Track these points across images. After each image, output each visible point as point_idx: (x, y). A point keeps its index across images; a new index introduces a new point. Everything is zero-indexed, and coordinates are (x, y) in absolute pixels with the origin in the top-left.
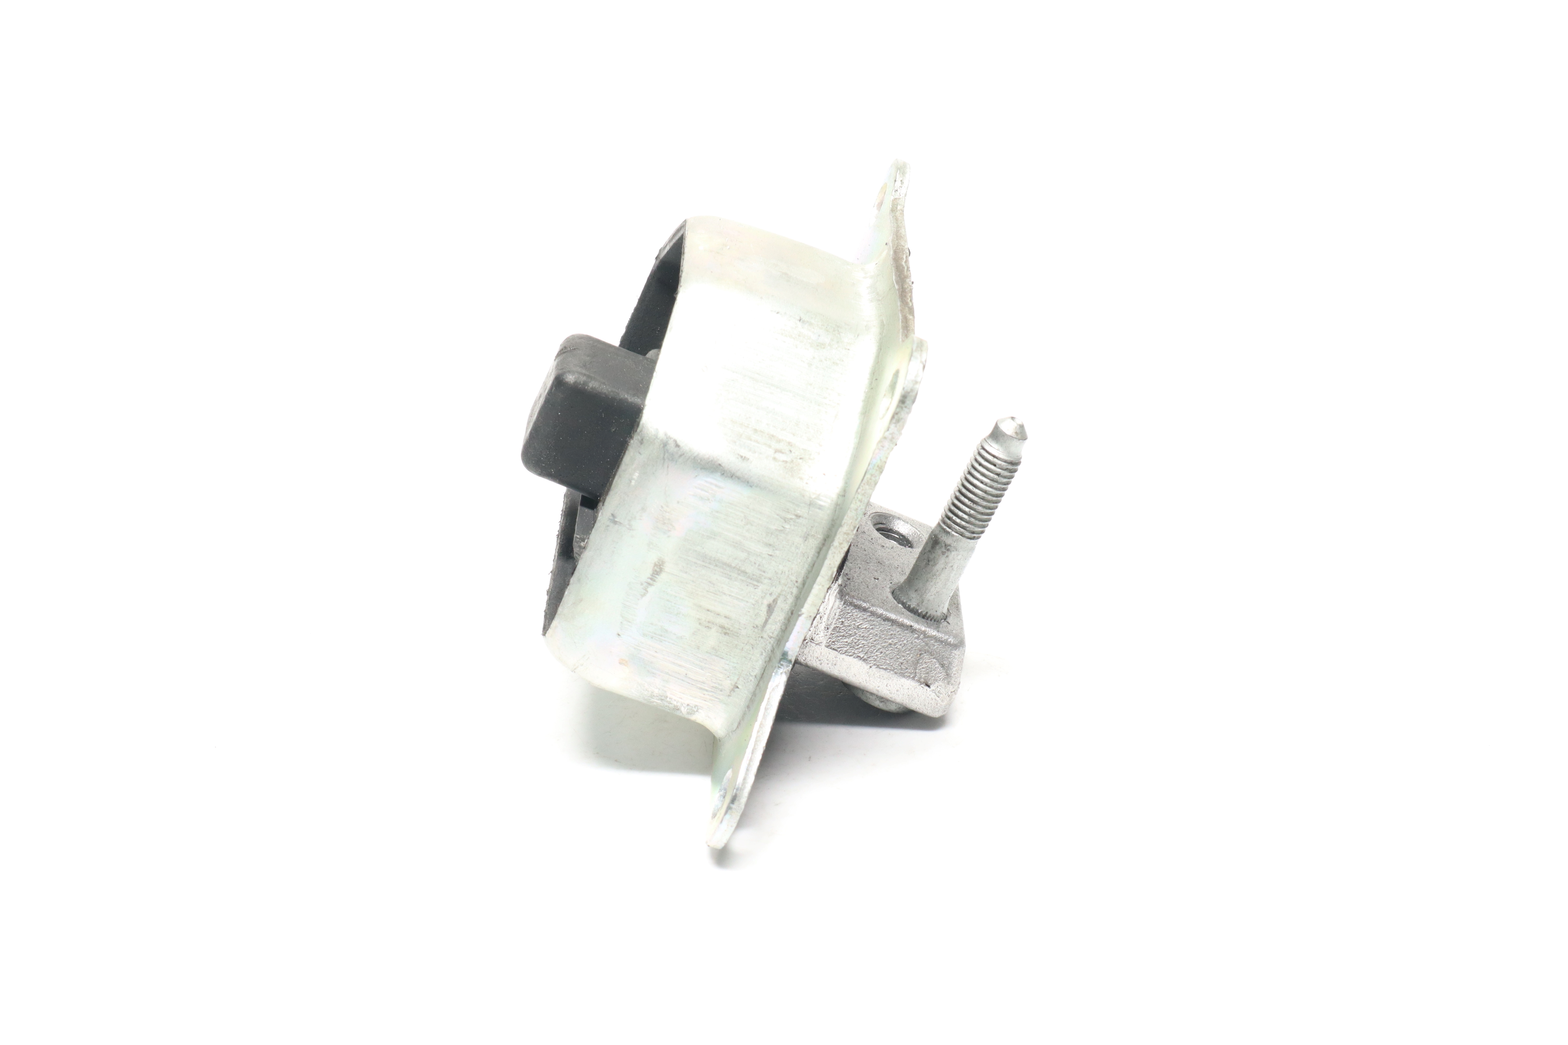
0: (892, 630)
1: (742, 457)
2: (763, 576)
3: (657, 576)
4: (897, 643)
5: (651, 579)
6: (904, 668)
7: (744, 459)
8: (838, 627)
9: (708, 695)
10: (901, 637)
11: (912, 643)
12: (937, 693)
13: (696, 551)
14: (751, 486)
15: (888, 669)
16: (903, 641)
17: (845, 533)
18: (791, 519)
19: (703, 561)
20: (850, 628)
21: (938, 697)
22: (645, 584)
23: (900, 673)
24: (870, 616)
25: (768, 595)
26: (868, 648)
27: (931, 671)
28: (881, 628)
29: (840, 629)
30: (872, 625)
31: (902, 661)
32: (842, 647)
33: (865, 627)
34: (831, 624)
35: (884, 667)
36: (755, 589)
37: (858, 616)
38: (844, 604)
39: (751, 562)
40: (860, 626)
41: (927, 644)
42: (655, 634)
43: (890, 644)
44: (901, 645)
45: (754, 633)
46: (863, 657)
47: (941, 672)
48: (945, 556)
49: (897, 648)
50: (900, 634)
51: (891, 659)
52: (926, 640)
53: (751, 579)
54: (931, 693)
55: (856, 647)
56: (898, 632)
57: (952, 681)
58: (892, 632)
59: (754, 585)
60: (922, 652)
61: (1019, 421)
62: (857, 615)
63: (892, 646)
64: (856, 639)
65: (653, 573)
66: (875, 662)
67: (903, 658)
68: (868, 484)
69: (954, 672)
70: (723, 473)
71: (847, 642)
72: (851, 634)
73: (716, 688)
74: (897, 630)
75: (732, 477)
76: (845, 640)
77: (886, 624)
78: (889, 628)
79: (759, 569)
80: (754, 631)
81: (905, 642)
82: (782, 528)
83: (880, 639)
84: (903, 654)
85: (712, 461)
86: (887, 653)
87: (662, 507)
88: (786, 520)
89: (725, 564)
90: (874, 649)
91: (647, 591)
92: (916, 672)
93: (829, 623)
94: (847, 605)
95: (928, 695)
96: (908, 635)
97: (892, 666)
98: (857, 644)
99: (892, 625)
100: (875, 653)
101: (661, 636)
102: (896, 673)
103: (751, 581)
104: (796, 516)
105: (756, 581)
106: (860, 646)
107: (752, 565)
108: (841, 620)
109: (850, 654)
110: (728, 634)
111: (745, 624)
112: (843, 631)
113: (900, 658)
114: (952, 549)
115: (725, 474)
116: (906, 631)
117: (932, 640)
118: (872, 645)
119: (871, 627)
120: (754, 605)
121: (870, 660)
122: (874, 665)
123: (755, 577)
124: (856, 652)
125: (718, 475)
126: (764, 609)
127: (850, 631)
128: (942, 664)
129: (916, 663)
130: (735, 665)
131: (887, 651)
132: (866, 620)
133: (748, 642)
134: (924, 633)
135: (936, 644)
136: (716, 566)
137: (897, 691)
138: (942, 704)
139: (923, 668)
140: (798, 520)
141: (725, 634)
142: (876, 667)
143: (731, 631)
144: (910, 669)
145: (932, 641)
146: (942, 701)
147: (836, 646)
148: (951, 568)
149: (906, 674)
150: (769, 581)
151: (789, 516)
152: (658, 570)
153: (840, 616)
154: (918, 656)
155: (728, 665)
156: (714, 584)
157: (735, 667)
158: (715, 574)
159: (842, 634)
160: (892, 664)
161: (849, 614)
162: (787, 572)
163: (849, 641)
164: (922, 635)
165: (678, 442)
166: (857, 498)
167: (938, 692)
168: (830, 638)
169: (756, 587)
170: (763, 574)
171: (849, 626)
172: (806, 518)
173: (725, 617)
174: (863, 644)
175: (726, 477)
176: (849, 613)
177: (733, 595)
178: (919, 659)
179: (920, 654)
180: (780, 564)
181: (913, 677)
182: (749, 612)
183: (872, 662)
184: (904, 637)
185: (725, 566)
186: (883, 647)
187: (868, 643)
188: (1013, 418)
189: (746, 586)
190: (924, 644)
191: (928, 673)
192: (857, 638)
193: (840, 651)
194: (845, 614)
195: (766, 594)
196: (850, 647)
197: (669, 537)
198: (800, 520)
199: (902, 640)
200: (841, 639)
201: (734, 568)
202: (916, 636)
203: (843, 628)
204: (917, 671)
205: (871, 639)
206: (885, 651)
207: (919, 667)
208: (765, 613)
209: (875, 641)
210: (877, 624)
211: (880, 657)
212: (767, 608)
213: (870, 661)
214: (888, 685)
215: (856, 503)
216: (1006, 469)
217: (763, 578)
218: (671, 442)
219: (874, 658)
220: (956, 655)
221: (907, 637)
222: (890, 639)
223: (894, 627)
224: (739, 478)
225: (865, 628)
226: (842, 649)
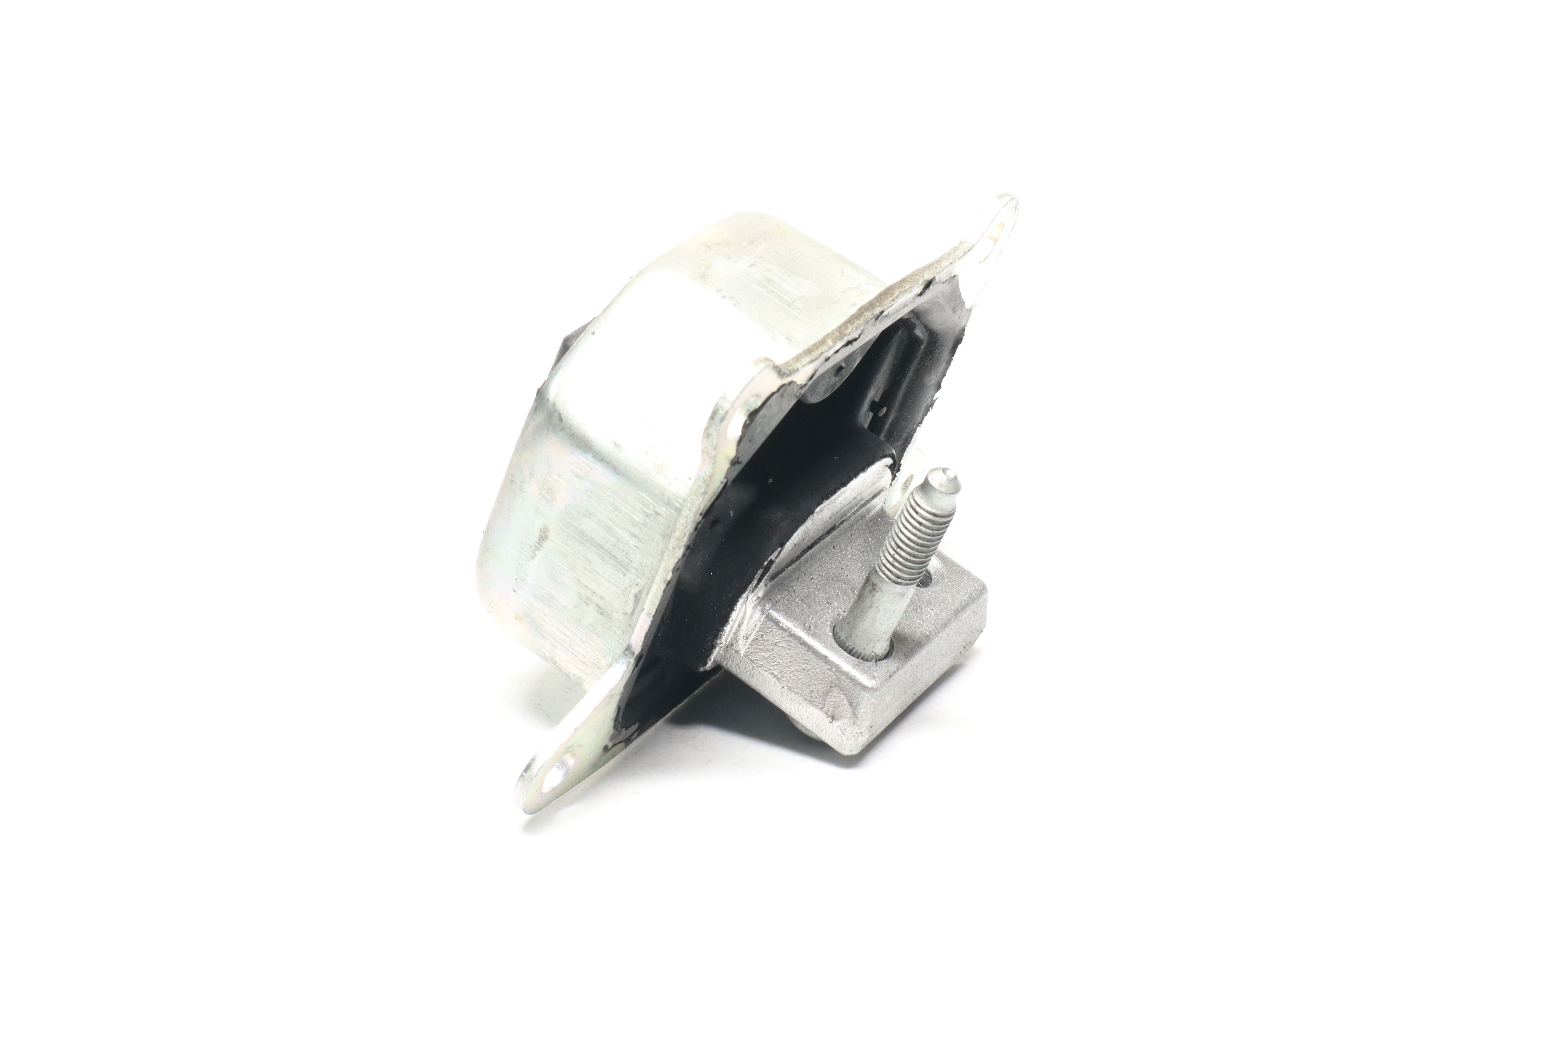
0: (807, 656)
1: (615, 443)
2: (630, 565)
3: (543, 542)
4: (810, 669)
5: (539, 543)
6: (814, 696)
7: (617, 446)
8: (757, 639)
9: (589, 669)
10: (815, 664)
11: (824, 673)
12: (843, 731)
13: (575, 526)
14: (618, 474)
15: (799, 694)
16: (816, 669)
17: (677, 539)
18: (652, 514)
19: (581, 538)
20: (768, 643)
21: (843, 734)
22: (534, 547)
23: (810, 700)
24: (788, 636)
25: (635, 585)
26: (783, 668)
27: (839, 707)
28: (796, 651)
29: (759, 642)
30: (789, 646)
31: (813, 689)
32: (758, 660)
33: (782, 645)
34: (750, 635)
35: (796, 691)
36: (624, 576)
37: (778, 633)
38: (766, 618)
39: (620, 548)
40: (777, 644)
41: (838, 679)
42: (544, 598)
43: (804, 669)
44: (813, 672)
45: (624, 620)
46: (777, 675)
47: (848, 710)
48: (872, 594)
49: (809, 674)
50: (814, 662)
51: (803, 684)
52: (838, 674)
53: (621, 565)
54: (837, 728)
55: (772, 664)
56: (812, 659)
57: (858, 722)
58: (806, 658)
59: (624, 573)
60: (833, 685)
61: (951, 474)
62: (776, 632)
63: (805, 671)
64: (772, 656)
65: (540, 539)
66: (787, 683)
67: (814, 687)
68: (695, 495)
69: (861, 714)
70: (594, 455)
71: (764, 656)
72: (768, 650)
73: (595, 664)
74: (812, 657)
75: (602, 460)
76: (762, 654)
77: (802, 648)
78: (804, 652)
79: (627, 557)
80: (624, 618)
81: (818, 670)
82: (644, 522)
83: (795, 662)
84: (814, 682)
85: (586, 441)
86: (800, 677)
87: (546, 476)
88: (647, 515)
89: (598, 545)
90: (788, 670)
91: (536, 554)
92: (824, 704)
93: (749, 633)
94: (768, 619)
95: (835, 730)
96: (821, 664)
97: (802, 691)
98: (773, 660)
99: (808, 651)
100: (788, 674)
101: (549, 601)
102: (806, 700)
103: (621, 568)
104: (656, 512)
105: (625, 568)
106: (776, 663)
107: (621, 552)
108: (761, 633)
109: (765, 669)
110: (603, 614)
111: (616, 609)
112: (761, 644)
113: (811, 685)
114: (877, 589)
115: (596, 457)
116: (819, 660)
117: (843, 675)
118: (787, 665)
119: (788, 648)
120: (623, 592)
121: (783, 679)
122: (786, 686)
123: (623, 564)
124: (771, 668)
125: (590, 456)
126: (631, 598)
127: (768, 646)
128: (850, 703)
129: (826, 694)
130: (610, 647)
131: (800, 675)
132: (784, 640)
133: (620, 627)
134: (837, 667)
135: (846, 680)
136: (591, 544)
137: (807, 718)
138: (847, 742)
139: (832, 701)
140: (657, 518)
141: (601, 613)
142: (788, 689)
143: (606, 612)
144: (819, 699)
145: (843, 677)
146: (847, 739)
147: (753, 658)
148: (877, 609)
149: (815, 703)
150: (636, 572)
151: (649, 512)
152: (544, 536)
153: (760, 628)
154: (828, 688)
155: (604, 644)
156: (590, 562)
157: (610, 648)
158: (590, 552)
159: (760, 647)
160: (803, 689)
161: (769, 630)
162: (649, 567)
163: (767, 655)
164: (834, 668)
165: (562, 416)
166: (687, 506)
167: (844, 729)
168: (748, 648)
169: (625, 575)
170: (630, 563)
171: (768, 641)
172: (663, 517)
173: (601, 597)
174: (779, 662)
175: (597, 460)
176: (768, 628)
177: (606, 577)
178: (829, 692)
179: (831, 687)
180: (644, 557)
181: (821, 708)
182: (619, 597)
183: (785, 682)
184: (817, 666)
185: (599, 547)
186: (797, 670)
187: (783, 663)
188: (944, 470)
189: (616, 571)
190: (835, 677)
191: (835, 708)
192: (774, 655)
193: (757, 663)
194: (765, 628)
195: (633, 583)
196: (767, 663)
197: (551, 506)
198: (659, 518)
199: (815, 667)
200: (759, 652)
201: (607, 550)
202: (829, 667)
203: (761, 642)
204: (826, 702)
205: (787, 659)
206: (798, 675)
207: (829, 699)
208: (633, 602)
209: (790, 662)
210: (794, 646)
211: (793, 679)
212: (634, 597)
213: (783, 681)
214: (799, 710)
215: (686, 511)
216: (928, 520)
217: (630, 566)
218: (556, 414)
219: (787, 679)
220: (864, 696)
221: (820, 667)
222: (804, 664)
223: (810, 653)
224: (608, 463)
225: (783, 647)
226: (758, 662)
